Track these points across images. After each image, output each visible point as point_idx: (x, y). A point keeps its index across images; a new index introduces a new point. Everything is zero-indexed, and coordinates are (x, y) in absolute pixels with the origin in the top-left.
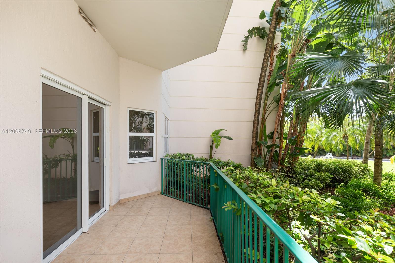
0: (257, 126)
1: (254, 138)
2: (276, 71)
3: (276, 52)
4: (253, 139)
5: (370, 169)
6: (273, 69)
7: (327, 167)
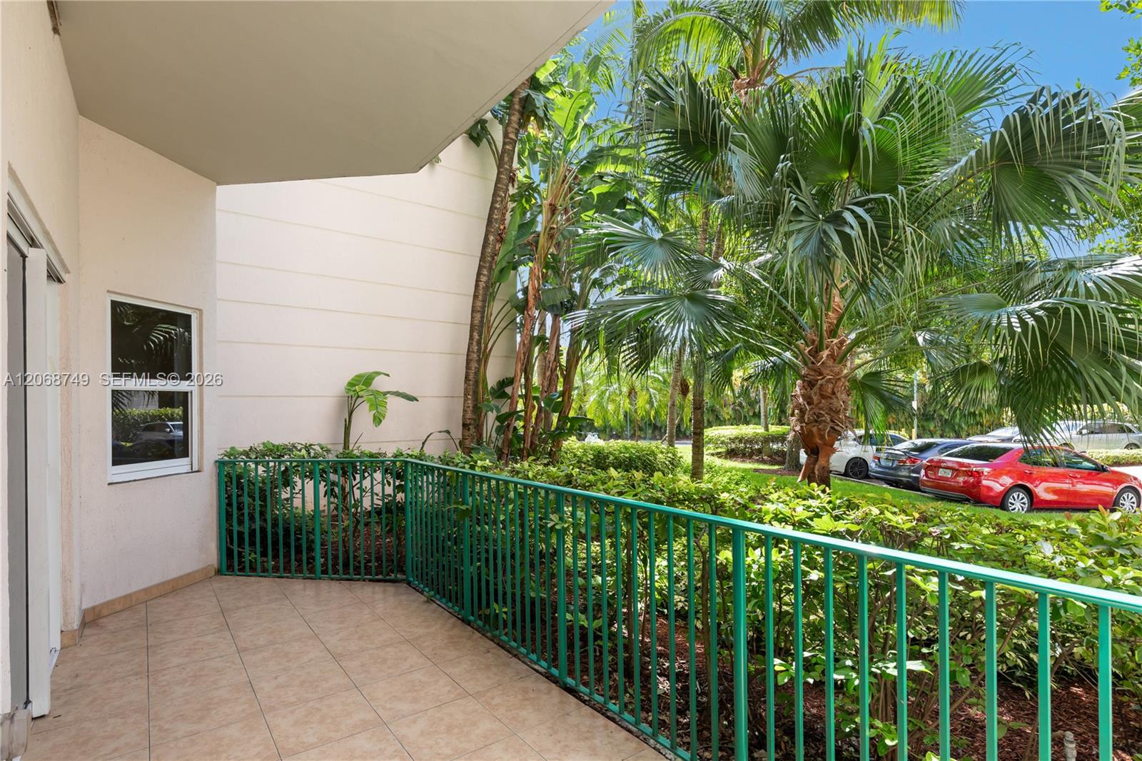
0: (476, 365)
1: (469, 397)
2: (514, 233)
3: (513, 186)
4: (466, 400)
5: (681, 457)
6: (507, 226)
7: (616, 458)
